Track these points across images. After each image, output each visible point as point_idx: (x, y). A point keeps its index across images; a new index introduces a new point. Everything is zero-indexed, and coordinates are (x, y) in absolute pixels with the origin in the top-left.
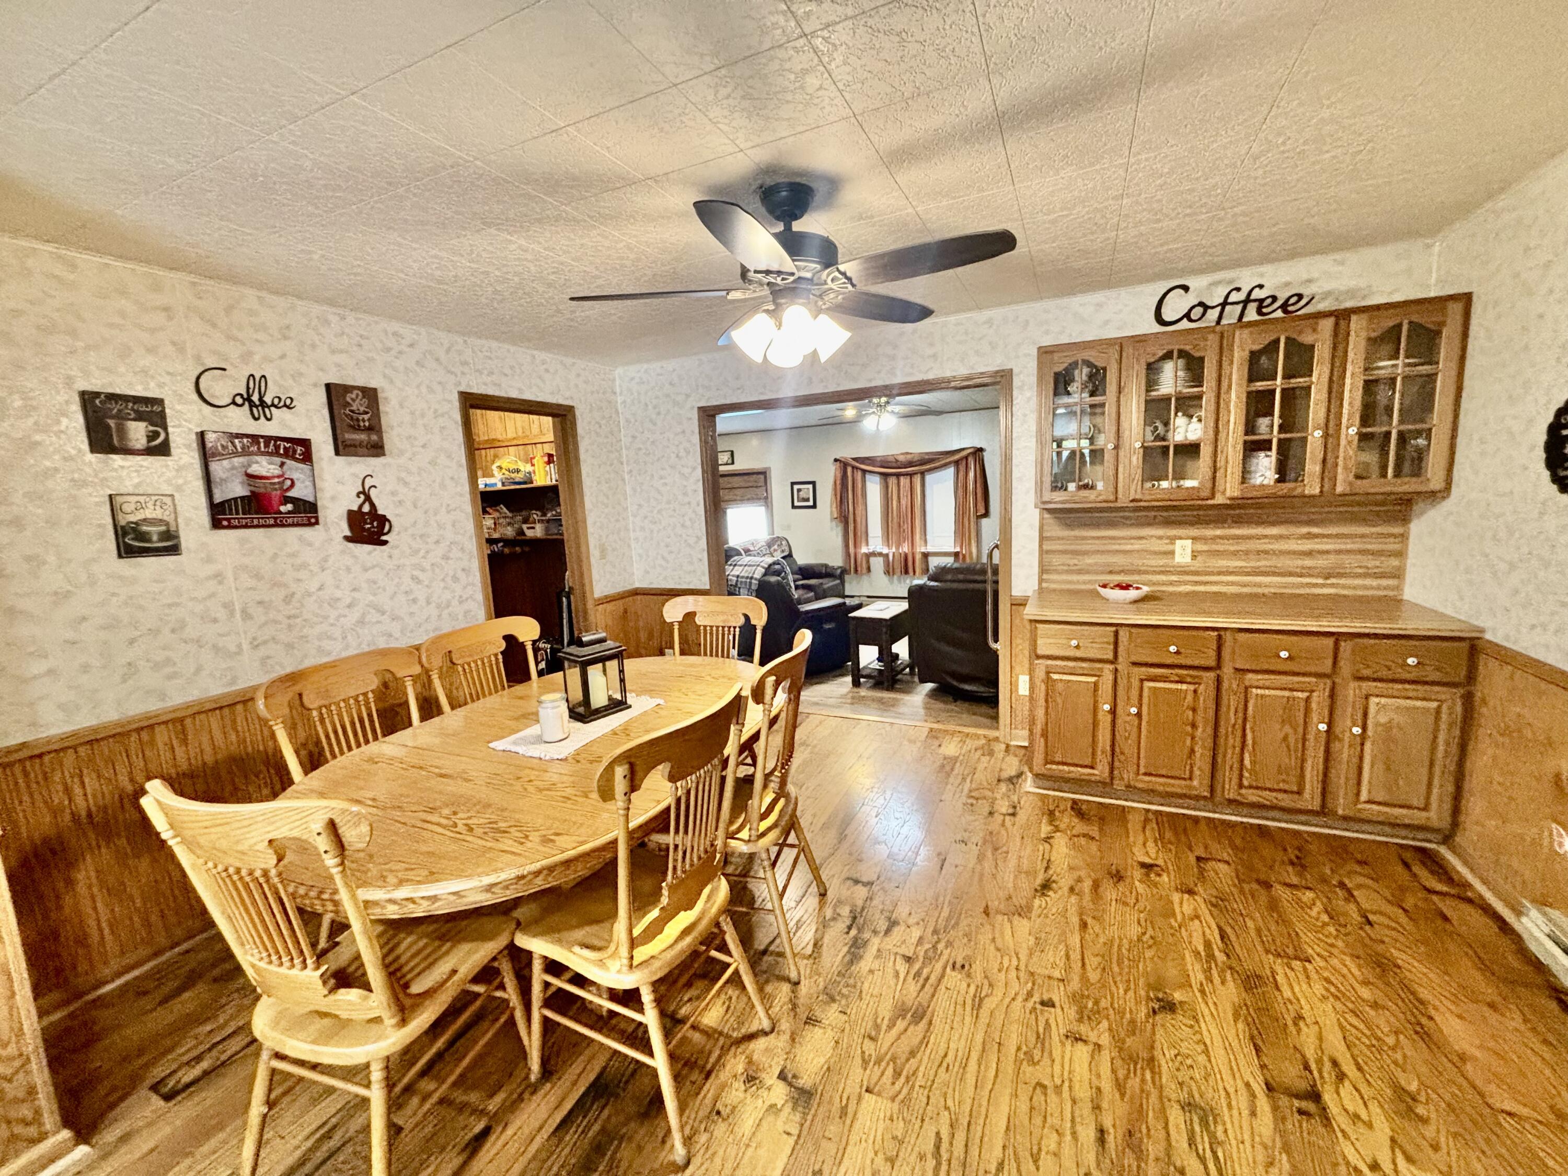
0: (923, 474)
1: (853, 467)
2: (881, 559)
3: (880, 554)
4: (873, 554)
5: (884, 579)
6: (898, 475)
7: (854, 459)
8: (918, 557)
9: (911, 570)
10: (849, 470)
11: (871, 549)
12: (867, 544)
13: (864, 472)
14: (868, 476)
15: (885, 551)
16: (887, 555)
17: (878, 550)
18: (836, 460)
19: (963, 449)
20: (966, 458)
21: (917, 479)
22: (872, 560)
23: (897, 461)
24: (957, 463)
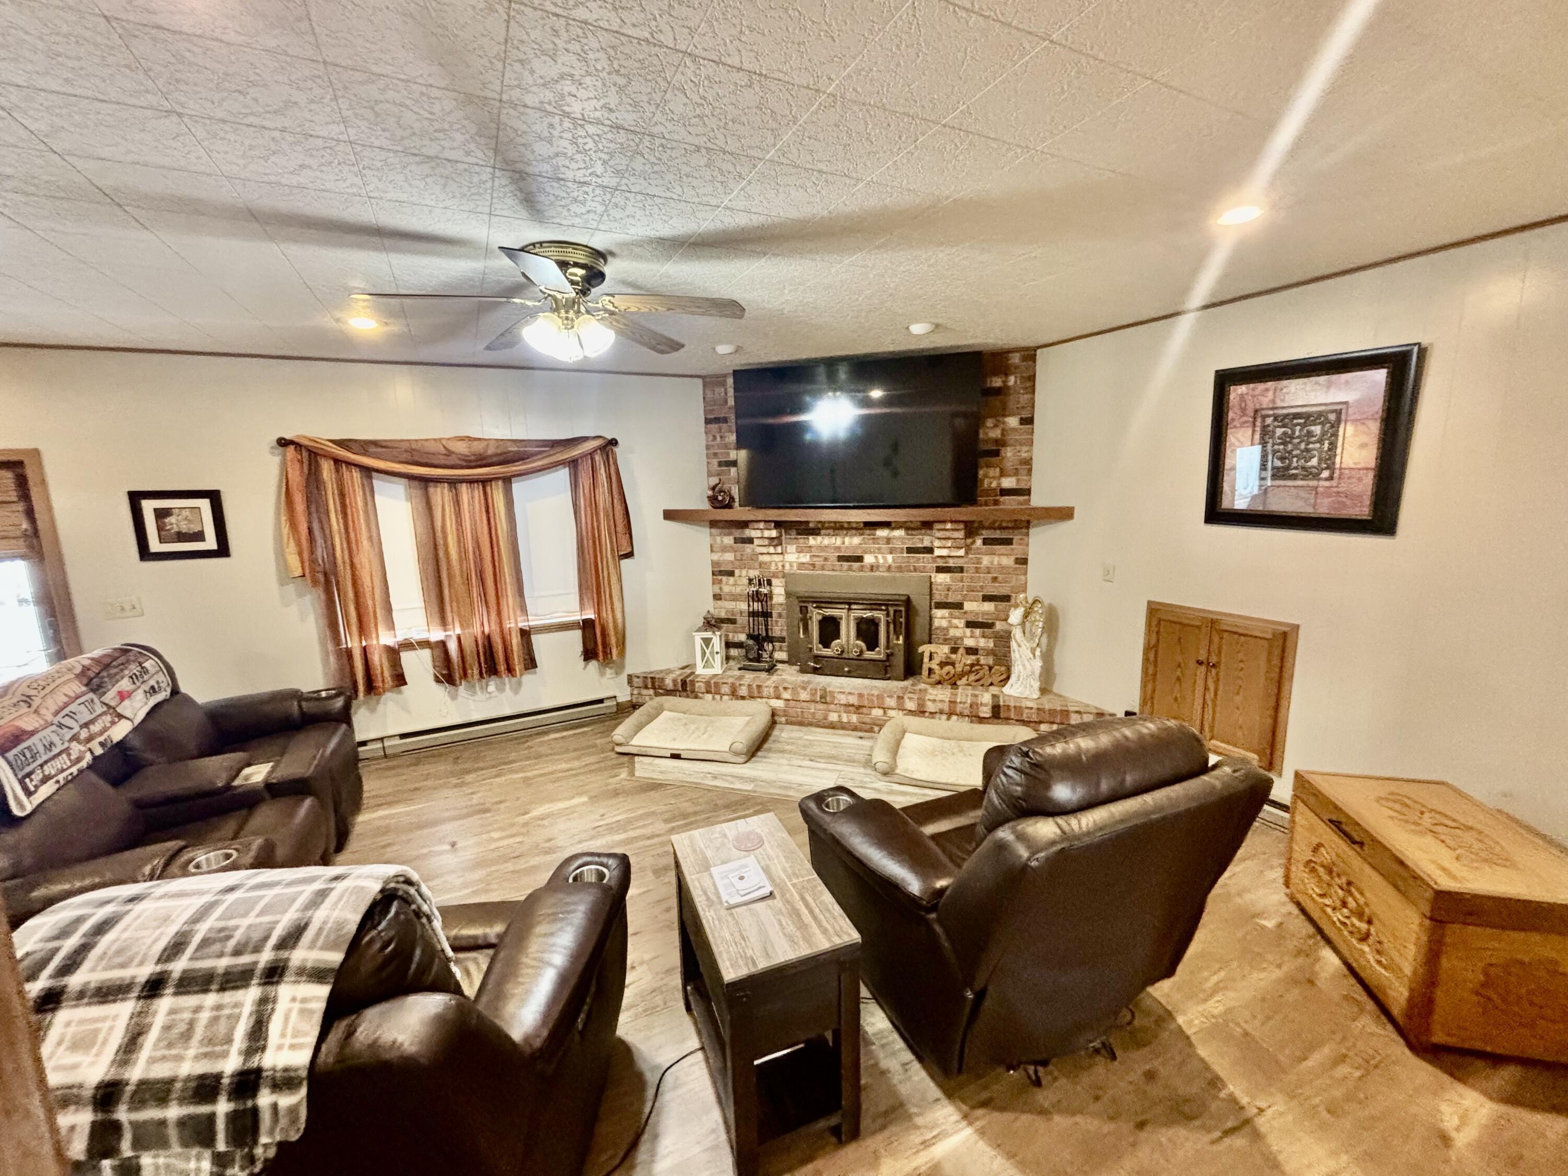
0: (507, 480)
1: (337, 461)
2: (426, 654)
3: (425, 644)
4: (408, 645)
5: (441, 692)
6: (453, 483)
7: (341, 443)
8: (515, 641)
9: (502, 667)
10: (327, 468)
11: (402, 633)
12: (391, 626)
13: (367, 471)
14: (379, 483)
15: (436, 635)
16: (443, 644)
17: (417, 635)
18: (283, 443)
19: (585, 439)
20: (591, 454)
21: (497, 494)
22: (406, 657)
23: (449, 453)
24: (573, 464)
